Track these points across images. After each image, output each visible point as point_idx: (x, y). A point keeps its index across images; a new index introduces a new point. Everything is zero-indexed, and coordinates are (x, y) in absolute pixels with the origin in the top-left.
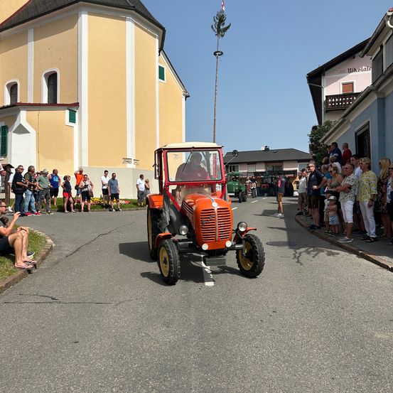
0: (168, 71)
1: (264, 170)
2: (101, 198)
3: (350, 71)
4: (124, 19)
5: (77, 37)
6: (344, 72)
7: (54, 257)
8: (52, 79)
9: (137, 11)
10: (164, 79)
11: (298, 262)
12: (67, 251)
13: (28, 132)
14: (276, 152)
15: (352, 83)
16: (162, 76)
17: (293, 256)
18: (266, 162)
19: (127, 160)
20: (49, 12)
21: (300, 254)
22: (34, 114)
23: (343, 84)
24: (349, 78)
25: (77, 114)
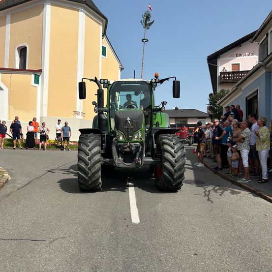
0: (109, 50)
1: (174, 123)
2: (56, 140)
3: (238, 55)
4: (78, 10)
5: (43, 22)
6: (233, 56)
7: (7, 189)
8: (23, 51)
9: (87, 5)
10: (105, 56)
11: (209, 200)
12: (20, 184)
13: (2, 89)
14: (183, 111)
15: (239, 64)
16: (104, 53)
17: (204, 194)
18: (176, 118)
19: (77, 113)
20: (22, 3)
21: (209, 191)
22: (7, 76)
23: (232, 65)
24: (236, 60)
25: (40, 78)
